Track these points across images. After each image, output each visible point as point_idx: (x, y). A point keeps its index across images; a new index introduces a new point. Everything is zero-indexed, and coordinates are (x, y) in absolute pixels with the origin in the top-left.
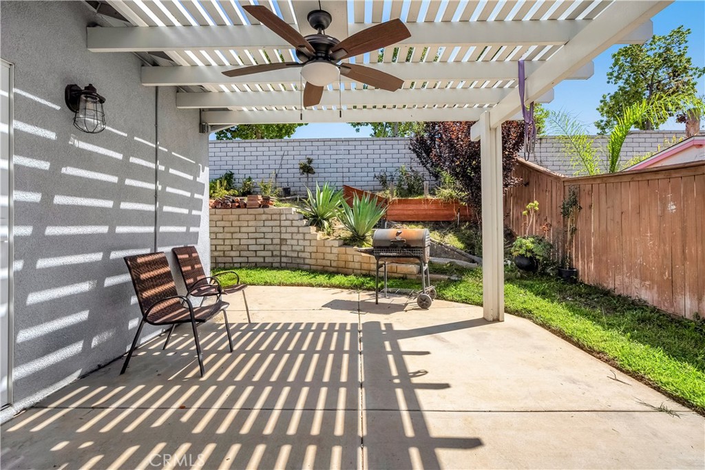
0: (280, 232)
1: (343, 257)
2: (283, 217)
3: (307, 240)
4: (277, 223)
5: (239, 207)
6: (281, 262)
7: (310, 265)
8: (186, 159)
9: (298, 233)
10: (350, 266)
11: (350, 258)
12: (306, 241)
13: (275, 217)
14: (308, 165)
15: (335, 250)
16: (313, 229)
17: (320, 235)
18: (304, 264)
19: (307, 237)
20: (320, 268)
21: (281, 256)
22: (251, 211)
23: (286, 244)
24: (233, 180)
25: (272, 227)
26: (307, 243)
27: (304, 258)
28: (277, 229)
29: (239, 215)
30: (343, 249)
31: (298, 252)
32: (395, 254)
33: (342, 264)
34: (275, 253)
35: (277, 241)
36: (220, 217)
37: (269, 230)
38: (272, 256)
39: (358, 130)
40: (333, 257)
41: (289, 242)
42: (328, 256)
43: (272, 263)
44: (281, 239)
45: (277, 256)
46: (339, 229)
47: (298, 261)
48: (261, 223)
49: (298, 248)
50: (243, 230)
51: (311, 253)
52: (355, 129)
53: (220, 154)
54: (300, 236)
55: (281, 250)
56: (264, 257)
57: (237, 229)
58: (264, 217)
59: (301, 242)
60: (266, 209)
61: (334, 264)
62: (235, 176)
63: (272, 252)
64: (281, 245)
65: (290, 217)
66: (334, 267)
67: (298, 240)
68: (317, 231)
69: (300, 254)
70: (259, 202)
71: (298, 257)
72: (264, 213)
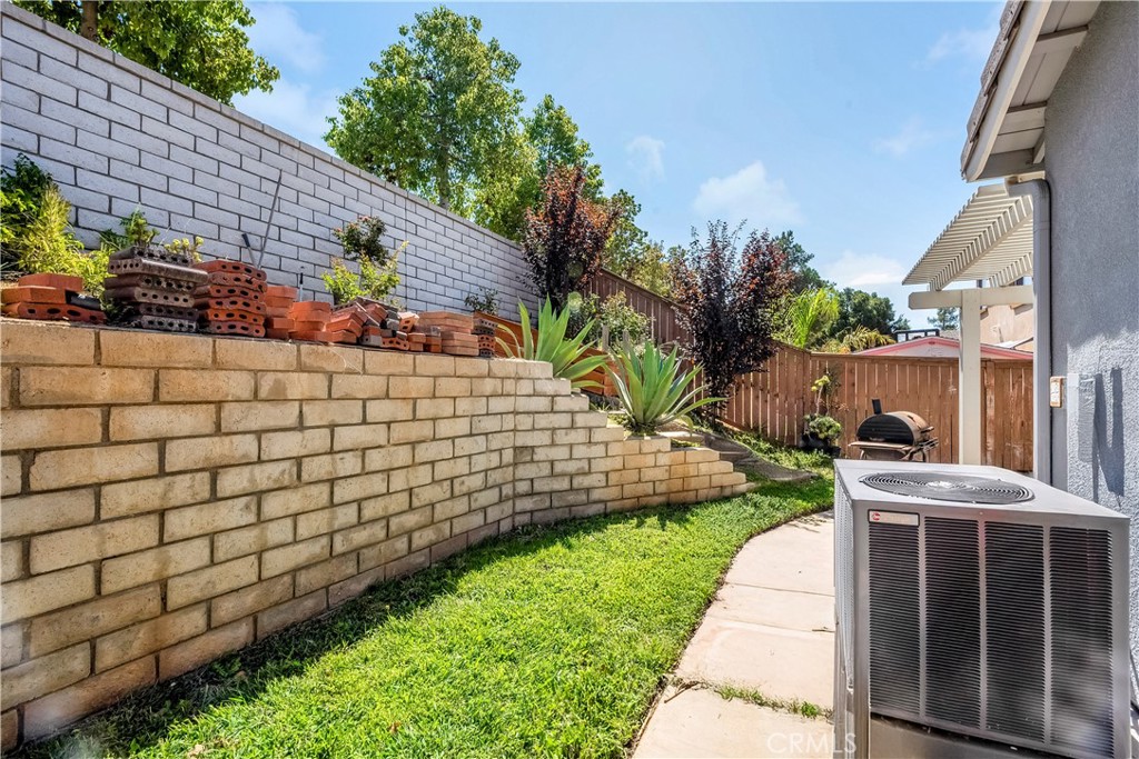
0: (514, 430)
1: (680, 470)
2: (526, 388)
3: (596, 444)
4: (510, 404)
6: (514, 513)
7: (605, 502)
9: (573, 427)
10: (693, 486)
11: (692, 470)
12: (594, 448)
13: (508, 386)
15: (664, 460)
18: (590, 503)
19: (598, 436)
20: (628, 503)
21: (516, 497)
23: (532, 461)
25: (502, 414)
26: (598, 451)
27: (588, 490)
28: (511, 422)
30: (681, 455)
31: (572, 477)
33: (677, 485)
34: (505, 491)
35: (508, 455)
38: (500, 500)
40: (660, 474)
41: (540, 455)
42: (649, 474)
44: (515, 448)
45: (508, 498)
47: (571, 498)
48: (482, 406)
49: (572, 467)
51: (607, 474)
54: (580, 436)
55: (514, 481)
56: (485, 510)
58: (489, 386)
59: (580, 452)
60: (491, 364)
61: (661, 488)
63: (500, 487)
64: (514, 464)
66: (661, 494)
67: (571, 446)
69: (577, 482)
71: (571, 489)
72: (490, 375)
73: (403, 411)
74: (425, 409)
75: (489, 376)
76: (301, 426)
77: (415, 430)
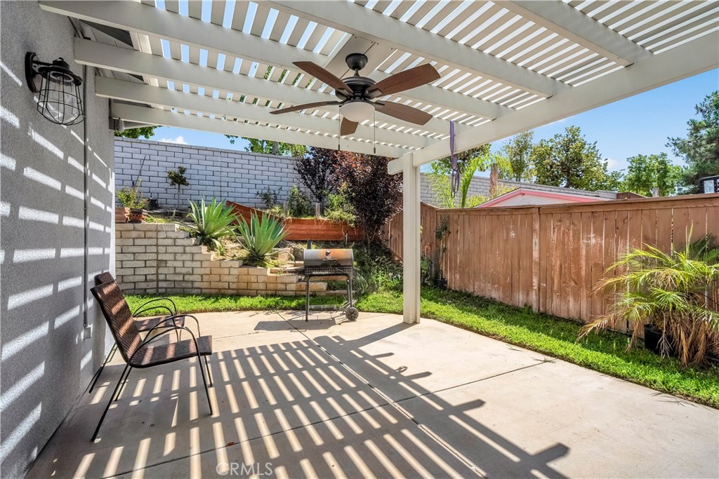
0: (157, 253)
1: (245, 278)
2: (161, 235)
3: (196, 261)
4: (153, 242)
6: (157, 288)
7: (201, 289)
8: (102, 162)
9: (184, 253)
10: (253, 287)
11: (253, 279)
12: (195, 263)
13: (149, 234)
14: (180, 175)
15: (234, 272)
16: (204, 249)
17: (213, 256)
18: (193, 288)
19: (197, 257)
20: (214, 291)
21: (158, 281)
23: (166, 266)
25: (146, 246)
26: (197, 264)
27: (192, 282)
28: (154, 249)
30: (245, 270)
31: (184, 275)
32: (327, 273)
33: (243, 286)
34: (149, 277)
35: (152, 263)
37: (141, 249)
38: (146, 280)
39: (232, 142)
40: (231, 279)
41: (169, 264)
42: (226, 278)
43: (145, 289)
44: (157, 260)
45: (152, 281)
46: (232, 249)
47: (184, 285)
48: (130, 242)
49: (184, 271)
51: (202, 275)
52: (230, 140)
54: (188, 257)
55: (157, 274)
56: (134, 283)
58: (134, 234)
59: (188, 264)
60: (136, 225)
61: (233, 286)
63: (146, 275)
64: (158, 267)
65: (172, 235)
66: (233, 289)
67: (184, 261)
68: (209, 251)
69: (187, 278)
70: (126, 216)
71: (184, 281)
75: (134, 230)
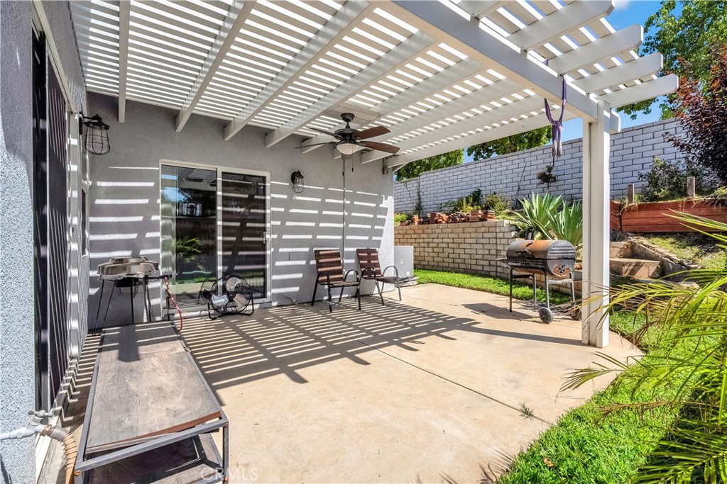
0: (496, 244)
2: (498, 230)
4: (494, 235)
5: (464, 221)
6: (496, 272)
8: (369, 194)
13: (491, 229)
14: (547, 172)
21: (497, 266)
22: (473, 224)
23: (500, 255)
24: (480, 197)
25: (489, 238)
28: (493, 241)
29: (464, 228)
34: (492, 263)
35: (493, 252)
36: (450, 230)
37: (487, 241)
38: (490, 265)
39: (634, 117)
41: (502, 253)
43: (489, 272)
44: (497, 250)
45: (493, 266)
48: (480, 235)
50: (467, 241)
52: (630, 116)
53: (471, 175)
55: (497, 261)
56: (483, 266)
57: (462, 240)
58: (483, 230)
60: (484, 223)
62: (483, 193)
63: (489, 261)
64: (497, 255)
65: (503, 229)
70: (480, 216)
72: (483, 226)
73: (456, 236)
74: (461, 235)
76: (438, 238)
77: (459, 241)
